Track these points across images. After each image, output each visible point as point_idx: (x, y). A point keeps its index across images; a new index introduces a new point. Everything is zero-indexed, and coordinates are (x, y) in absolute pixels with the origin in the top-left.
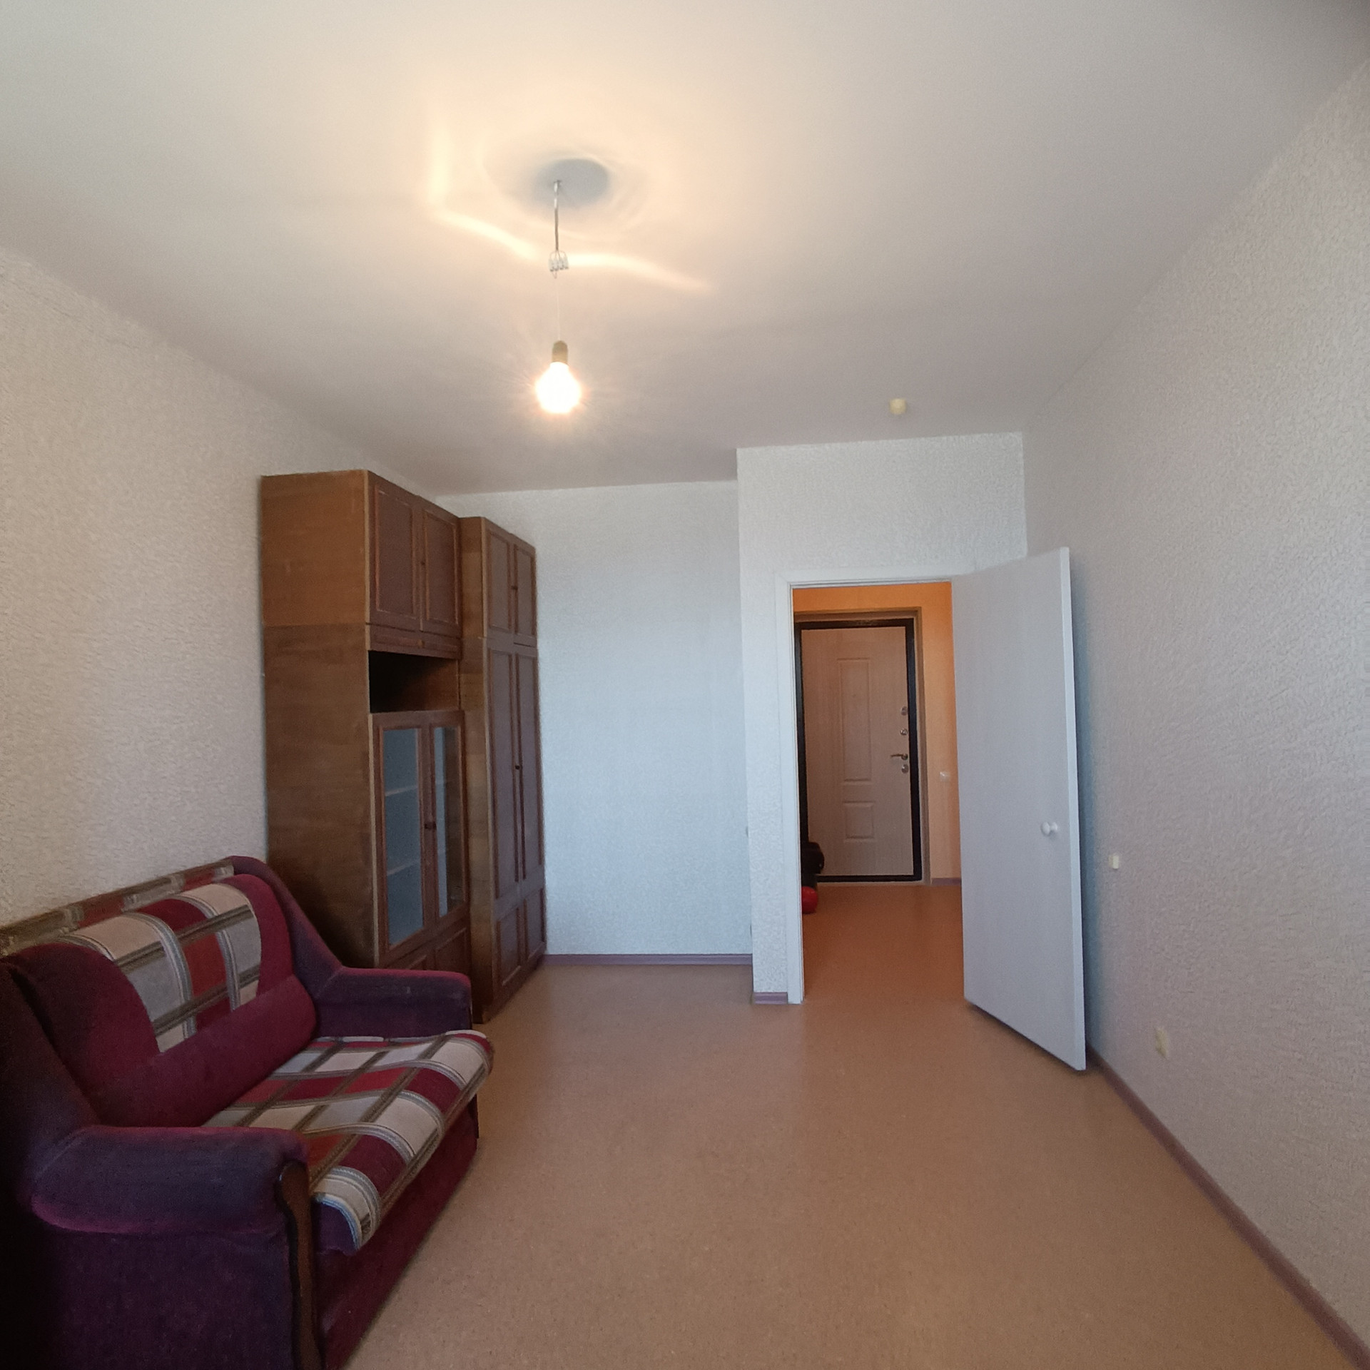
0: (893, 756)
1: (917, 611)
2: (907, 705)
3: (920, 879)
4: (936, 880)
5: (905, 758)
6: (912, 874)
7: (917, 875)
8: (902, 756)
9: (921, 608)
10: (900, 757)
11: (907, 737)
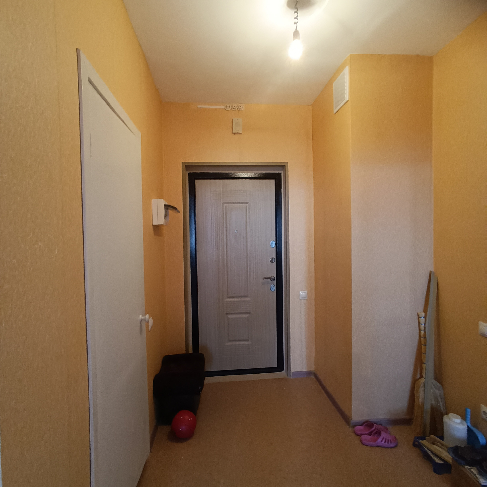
1: (284, 167)
3: (282, 370)
4: (294, 373)
5: (272, 279)
6: (276, 365)
7: (280, 368)
9: (288, 163)
10: (269, 280)
11: (275, 264)
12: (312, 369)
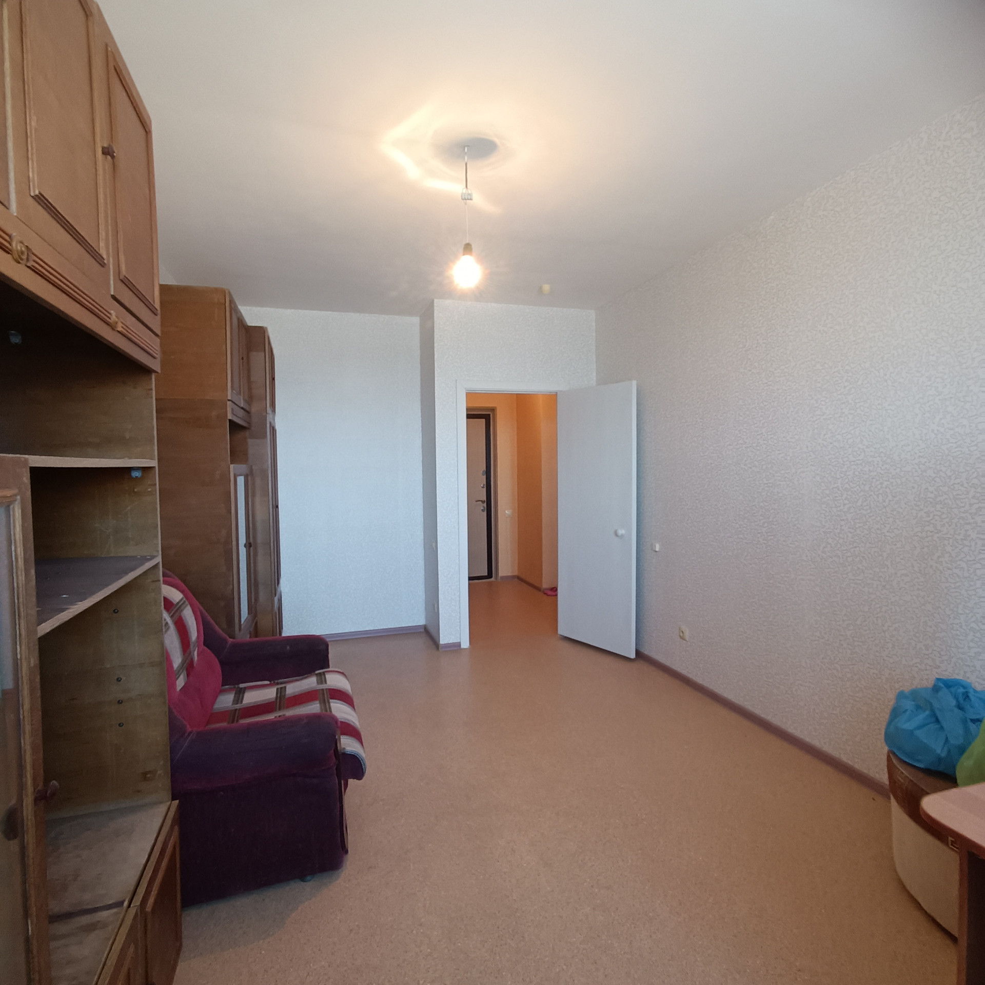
0: (477, 501)
1: (494, 410)
2: (485, 469)
3: (491, 577)
4: (502, 578)
5: (483, 502)
6: (486, 574)
7: (490, 575)
8: (482, 501)
9: (496, 407)
11: (485, 489)
12: (516, 573)
